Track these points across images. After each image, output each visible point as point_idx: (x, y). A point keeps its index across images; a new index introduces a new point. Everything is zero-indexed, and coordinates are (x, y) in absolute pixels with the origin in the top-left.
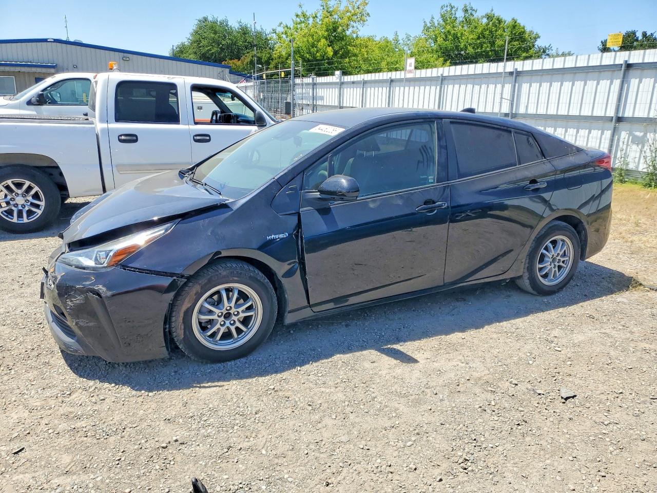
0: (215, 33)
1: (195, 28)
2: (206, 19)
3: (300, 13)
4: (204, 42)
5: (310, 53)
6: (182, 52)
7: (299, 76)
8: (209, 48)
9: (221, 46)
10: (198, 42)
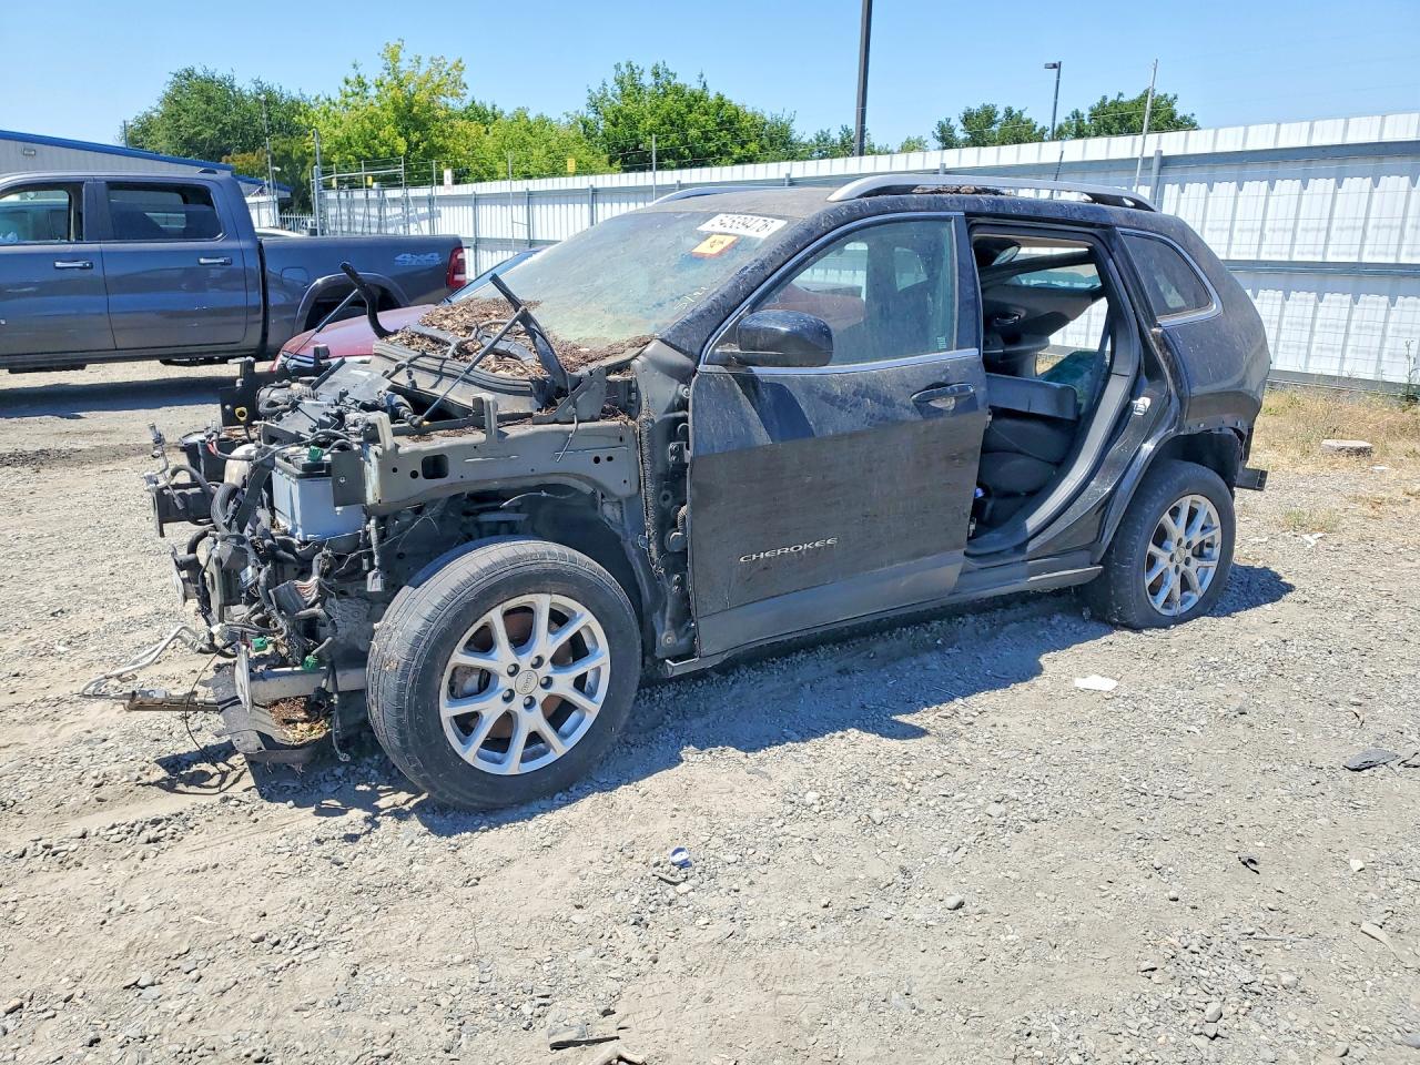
0: (209, 101)
1: (168, 90)
2: (190, 74)
3: (352, 78)
4: (185, 119)
5: (368, 146)
6: (145, 131)
7: (361, 187)
8: (197, 129)
9: (221, 126)
10: (175, 117)
